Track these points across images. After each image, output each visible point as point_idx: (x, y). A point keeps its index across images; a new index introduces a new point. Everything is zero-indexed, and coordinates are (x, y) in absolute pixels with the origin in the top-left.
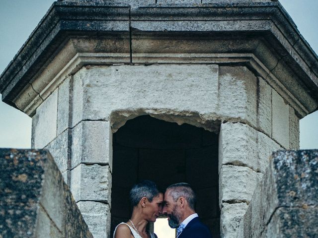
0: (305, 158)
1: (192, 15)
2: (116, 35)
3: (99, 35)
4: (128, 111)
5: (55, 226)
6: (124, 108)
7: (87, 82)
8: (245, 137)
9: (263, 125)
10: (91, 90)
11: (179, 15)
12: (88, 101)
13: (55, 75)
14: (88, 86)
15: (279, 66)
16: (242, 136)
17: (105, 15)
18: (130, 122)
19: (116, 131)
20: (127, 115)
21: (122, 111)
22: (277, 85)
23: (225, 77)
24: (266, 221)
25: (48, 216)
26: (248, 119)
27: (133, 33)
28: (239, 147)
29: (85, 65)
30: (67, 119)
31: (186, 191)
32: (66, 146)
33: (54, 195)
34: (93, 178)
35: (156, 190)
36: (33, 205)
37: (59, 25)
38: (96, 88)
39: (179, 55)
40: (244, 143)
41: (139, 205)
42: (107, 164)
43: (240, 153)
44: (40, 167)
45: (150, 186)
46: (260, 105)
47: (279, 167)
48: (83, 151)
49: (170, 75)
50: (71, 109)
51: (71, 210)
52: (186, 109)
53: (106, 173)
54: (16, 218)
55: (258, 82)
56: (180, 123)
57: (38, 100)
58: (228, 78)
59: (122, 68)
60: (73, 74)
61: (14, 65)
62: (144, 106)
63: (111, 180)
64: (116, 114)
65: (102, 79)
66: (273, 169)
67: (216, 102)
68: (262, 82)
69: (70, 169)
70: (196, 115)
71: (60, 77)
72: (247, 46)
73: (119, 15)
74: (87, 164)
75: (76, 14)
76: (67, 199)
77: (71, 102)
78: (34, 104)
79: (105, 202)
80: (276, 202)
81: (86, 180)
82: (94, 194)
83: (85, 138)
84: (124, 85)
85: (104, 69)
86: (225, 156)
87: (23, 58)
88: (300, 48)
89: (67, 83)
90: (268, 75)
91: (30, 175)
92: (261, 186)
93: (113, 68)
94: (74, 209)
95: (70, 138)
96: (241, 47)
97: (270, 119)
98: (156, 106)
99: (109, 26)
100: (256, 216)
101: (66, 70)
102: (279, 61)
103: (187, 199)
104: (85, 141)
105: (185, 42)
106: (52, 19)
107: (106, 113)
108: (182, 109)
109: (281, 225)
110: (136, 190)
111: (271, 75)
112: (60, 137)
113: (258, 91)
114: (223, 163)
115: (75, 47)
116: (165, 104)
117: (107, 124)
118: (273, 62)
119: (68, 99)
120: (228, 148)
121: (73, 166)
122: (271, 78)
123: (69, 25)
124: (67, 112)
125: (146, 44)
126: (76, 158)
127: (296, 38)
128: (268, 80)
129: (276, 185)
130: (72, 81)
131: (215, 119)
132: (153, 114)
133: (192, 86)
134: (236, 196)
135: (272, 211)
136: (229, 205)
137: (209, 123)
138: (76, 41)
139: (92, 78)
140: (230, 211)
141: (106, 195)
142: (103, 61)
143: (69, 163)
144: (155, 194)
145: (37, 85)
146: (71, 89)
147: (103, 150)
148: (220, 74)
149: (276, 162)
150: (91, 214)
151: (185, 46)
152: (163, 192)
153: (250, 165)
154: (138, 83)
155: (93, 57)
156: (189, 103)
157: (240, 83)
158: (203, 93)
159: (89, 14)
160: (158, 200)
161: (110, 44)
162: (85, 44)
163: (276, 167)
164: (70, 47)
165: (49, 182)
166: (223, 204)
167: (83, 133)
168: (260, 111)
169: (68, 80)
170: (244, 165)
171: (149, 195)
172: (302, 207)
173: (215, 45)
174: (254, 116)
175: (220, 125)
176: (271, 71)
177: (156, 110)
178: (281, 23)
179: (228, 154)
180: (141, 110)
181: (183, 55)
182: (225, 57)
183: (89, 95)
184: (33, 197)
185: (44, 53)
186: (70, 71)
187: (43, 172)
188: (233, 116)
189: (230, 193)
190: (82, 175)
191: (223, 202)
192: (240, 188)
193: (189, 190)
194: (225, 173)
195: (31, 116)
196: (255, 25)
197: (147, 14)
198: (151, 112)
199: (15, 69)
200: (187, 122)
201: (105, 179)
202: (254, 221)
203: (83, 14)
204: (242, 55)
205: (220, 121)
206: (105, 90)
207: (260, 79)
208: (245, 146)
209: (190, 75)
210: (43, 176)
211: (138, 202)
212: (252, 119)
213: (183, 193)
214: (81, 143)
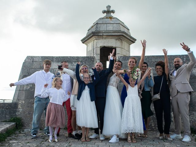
2: (101, 35)
3: (98, 35)
8: (120, 50)
9: (123, 47)
10: (97, 43)
12: (96, 45)
13: (91, 40)
18: (102, 47)
19: (100, 49)
22: (125, 41)
27: (103, 35)
30: (93, 47)
32: (93, 51)
34: (97, 56)
37: (92, 34)
43: (119, 52)
49: (109, 41)
50: (94, 45)
53: (99, 55)
57: (88, 43)
58: (117, 41)
59: (101, 40)
62: (105, 45)
63: (100, 57)
64: (100, 46)
65: (99, 41)
67: (115, 45)
68: (123, 41)
69: (94, 55)
70: (112, 46)
72: (120, 36)
83: (96, 50)
84: (102, 42)
89: (93, 42)
99: (100, 34)
107: (99, 46)
108: (110, 46)
113: (122, 43)
118: (124, 38)
123: (94, 34)
125: (105, 36)
126: (95, 53)
131: (115, 47)
139: (97, 41)
141: (99, 59)
142: (99, 39)
147: (99, 52)
151: (110, 36)
154: (104, 42)
155: (97, 38)
157: (119, 42)
158: (113, 43)
159: (97, 33)
161: (100, 36)
162: (96, 37)
164: (94, 37)
168: (122, 45)
170: (120, 54)
173: (115, 36)
179: (117, 52)
181: (110, 38)
182: (117, 38)
186: (94, 40)
188: (118, 47)
195: (87, 45)
196: (121, 34)
197: (105, 33)
204: (119, 38)
206: (99, 43)
209: (111, 41)
212: (121, 47)
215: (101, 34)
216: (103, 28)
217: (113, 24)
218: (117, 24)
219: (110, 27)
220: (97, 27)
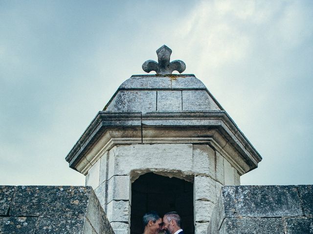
0: (240, 190)
1: (177, 116)
2: (134, 128)
3: (124, 128)
4: (140, 170)
5: (95, 231)
6: (138, 168)
7: (117, 154)
8: (209, 185)
9: (219, 178)
10: (119, 158)
11: (169, 117)
12: (117, 165)
13: (99, 151)
14: (117, 156)
15: (227, 145)
16: (206, 184)
17: (127, 117)
18: (141, 176)
19: (133, 182)
20: (140, 172)
21: (137, 170)
22: (226, 156)
23: (196, 151)
24: (219, 228)
25: (91, 224)
26: (210, 174)
27: (143, 126)
28: (205, 190)
29: (116, 145)
30: (105, 175)
31: (176, 217)
32: (104, 190)
33: (95, 213)
34: (119, 209)
35: (158, 216)
36: (82, 218)
37: (101, 123)
38: (122, 157)
39: (170, 139)
40: (208, 188)
41: (148, 225)
42: (128, 200)
43: (206, 193)
44: (86, 196)
45: (154, 214)
46: (217, 167)
47: (225, 196)
48: (114, 193)
49: (165, 150)
50: (107, 169)
51: (105, 223)
52: (174, 169)
53: (127, 205)
54: (72, 225)
55: (215, 154)
56: (171, 177)
57: (89, 166)
58: (198, 151)
59: (137, 146)
60: (109, 150)
61: (76, 147)
62: (149, 167)
63: (130, 210)
64: (133, 172)
65: (126, 152)
66: (222, 196)
67: (192, 165)
68: (218, 154)
69: (106, 204)
70: (180, 172)
71: (102, 152)
72: (209, 133)
73: (135, 117)
74: (116, 200)
75: (111, 117)
76: (103, 217)
77: (107, 166)
78: (87, 168)
79: (127, 223)
80: (224, 215)
81: (115, 210)
82: (120, 218)
83: (115, 186)
84: (138, 155)
85: (126, 147)
86: (197, 195)
87: (81, 142)
88: (239, 136)
89: (105, 155)
90: (221, 150)
91: (81, 201)
92: (216, 208)
93: (131, 146)
94: (107, 223)
95: (107, 186)
96: (205, 134)
97: (223, 175)
98: (156, 167)
99: (130, 123)
100: (213, 226)
101: (105, 148)
102: (227, 142)
103: (176, 221)
104: (115, 187)
105: (173, 131)
106: (98, 121)
107: (127, 171)
108: (171, 169)
109: (227, 228)
110: (146, 216)
111: (223, 150)
112: (101, 186)
113: (216, 159)
114: (196, 199)
115: (110, 135)
116: (162, 165)
117: (128, 177)
118: (223, 143)
119: (106, 164)
120: (199, 191)
121: (108, 202)
122: (223, 152)
123: (107, 123)
124: (105, 171)
125: (151, 132)
126: (110, 197)
127: (236, 130)
128: (221, 153)
129: (224, 205)
130: (108, 154)
131: (191, 174)
132: (155, 172)
133: (177, 155)
134: (203, 219)
135: (222, 221)
136: (200, 224)
137: (188, 176)
138: (111, 131)
139: (120, 152)
140: (200, 227)
141: (127, 218)
142: (126, 142)
143: (106, 200)
144: (157, 218)
145: (89, 157)
146: (108, 158)
147: (126, 192)
148: (194, 149)
149: (223, 193)
150: (119, 230)
151: (173, 133)
152: (162, 217)
153: (212, 200)
154: (146, 154)
155: (120, 140)
156: (175, 165)
157: (205, 154)
158: (184, 159)
159: (118, 117)
160: (159, 222)
161: (130, 132)
162: (116, 133)
163: (224, 195)
164: (108, 135)
165: (92, 205)
166: (196, 223)
167: (114, 182)
168: (217, 170)
169: (106, 153)
170: (208, 201)
171: (153, 219)
172: (239, 218)
173: (190, 133)
174: (214, 173)
175: (194, 178)
176: (223, 148)
177: (156, 169)
178: (227, 121)
179: (199, 194)
180: (148, 169)
181: (172, 138)
182: (196, 140)
183: (118, 161)
184: (82, 213)
185: (93, 139)
186: (107, 148)
187: (88, 199)
188: (201, 172)
189: (200, 217)
190: (113, 207)
191: (196, 222)
192: (206, 214)
193: (178, 216)
194: (197, 205)
195: (85, 175)
196: (213, 122)
197: (151, 116)
198: (153, 170)
199: (77, 149)
200: (175, 176)
201: (127, 209)
202: (212, 229)
203: (115, 117)
204: (206, 139)
205: (194, 176)
206: (127, 158)
207: (217, 152)
208: (208, 190)
209: (176, 149)
210: (88, 201)
211: (147, 224)
212: (212, 174)
213: (173, 218)
214: (113, 188)
215: (137, 123)
216: (143, 104)
217: (182, 90)
218: (198, 92)
219: (168, 102)
220: (120, 101)
